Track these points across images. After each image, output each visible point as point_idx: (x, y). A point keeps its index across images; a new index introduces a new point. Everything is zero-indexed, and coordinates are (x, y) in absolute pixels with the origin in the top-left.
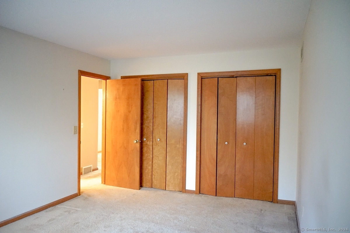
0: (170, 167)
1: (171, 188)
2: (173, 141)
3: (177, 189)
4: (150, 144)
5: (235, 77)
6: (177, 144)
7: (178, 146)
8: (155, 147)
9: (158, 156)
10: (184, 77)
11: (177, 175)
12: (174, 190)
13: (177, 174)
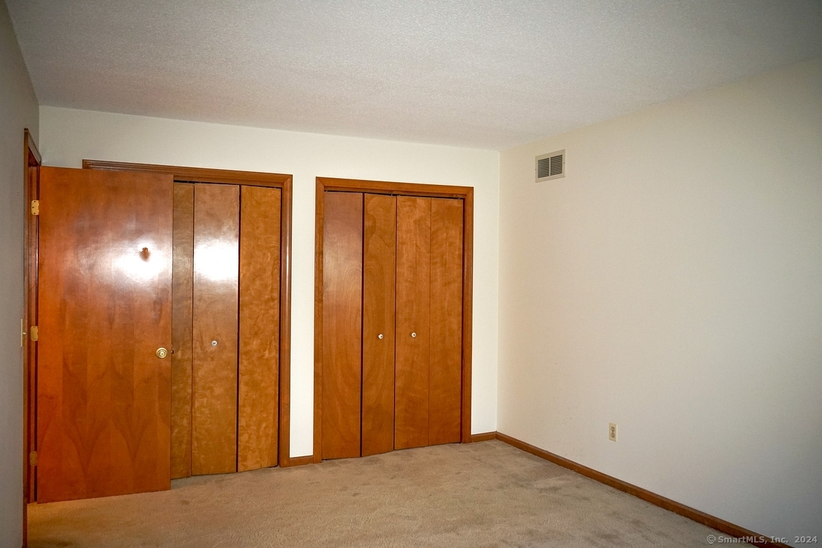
0: (248, 410)
1: (250, 463)
2: (255, 343)
3: (266, 463)
4: (186, 357)
5: (394, 195)
6: (265, 350)
7: (267, 353)
8: (199, 363)
9: (209, 388)
10: (282, 184)
11: (265, 428)
12: (258, 466)
13: (264, 425)
